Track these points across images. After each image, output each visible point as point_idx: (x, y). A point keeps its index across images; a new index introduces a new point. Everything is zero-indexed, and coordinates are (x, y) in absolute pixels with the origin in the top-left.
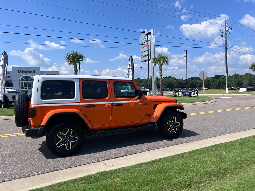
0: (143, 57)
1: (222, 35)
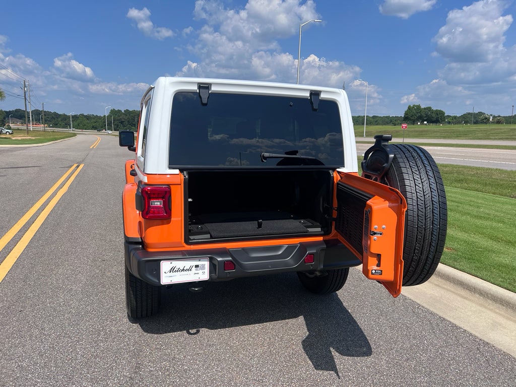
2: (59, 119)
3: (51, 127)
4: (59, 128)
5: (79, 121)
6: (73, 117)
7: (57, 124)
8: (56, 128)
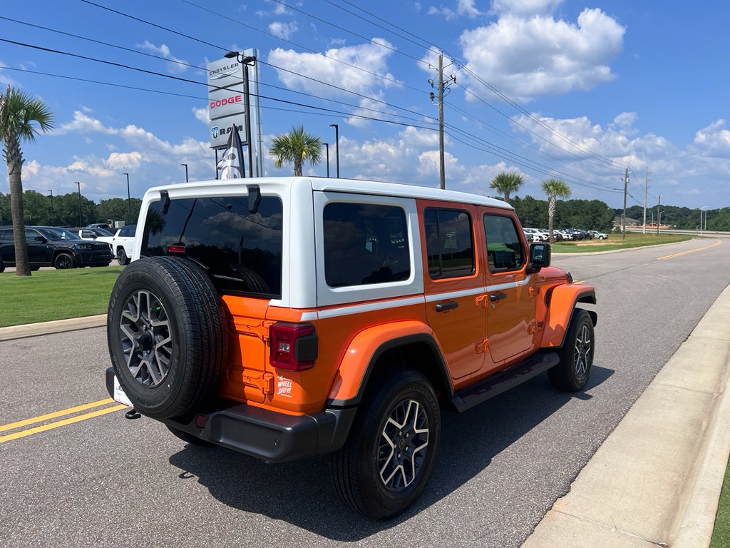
0: (218, 132)
1: (432, 94)
2: (689, 217)
3: (676, 228)
4: (687, 229)
5: (717, 218)
6: (709, 212)
7: (684, 224)
8: (683, 229)
